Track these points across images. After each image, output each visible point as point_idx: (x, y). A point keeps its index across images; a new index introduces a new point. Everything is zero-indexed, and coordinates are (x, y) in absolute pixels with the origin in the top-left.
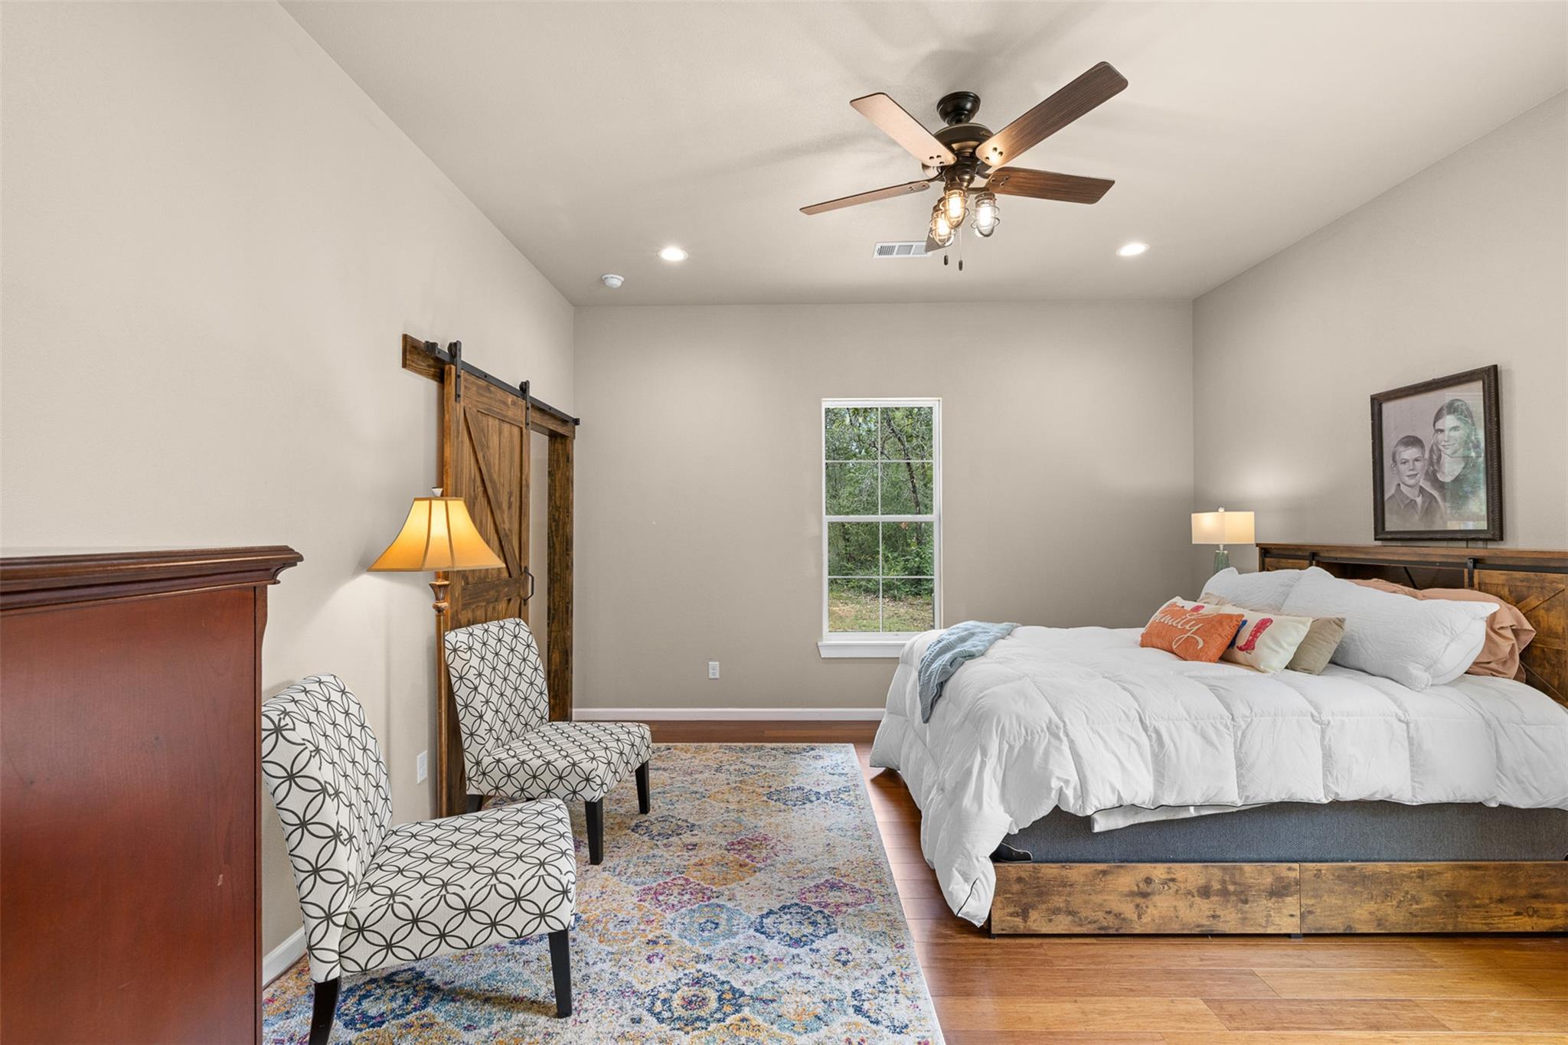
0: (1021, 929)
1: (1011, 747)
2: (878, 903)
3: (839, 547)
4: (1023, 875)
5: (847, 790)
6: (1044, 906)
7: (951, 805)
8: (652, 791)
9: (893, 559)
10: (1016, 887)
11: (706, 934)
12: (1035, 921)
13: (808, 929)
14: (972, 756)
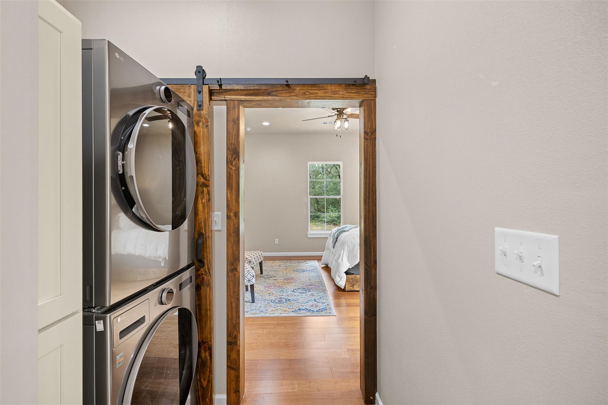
0: (352, 290)
1: (350, 249)
2: (321, 287)
3: (315, 206)
4: (353, 277)
5: (315, 269)
6: (357, 284)
7: (336, 262)
8: (263, 270)
9: (334, 210)
10: (351, 280)
11: (281, 292)
12: (355, 288)
13: (304, 291)
14: (341, 251)
